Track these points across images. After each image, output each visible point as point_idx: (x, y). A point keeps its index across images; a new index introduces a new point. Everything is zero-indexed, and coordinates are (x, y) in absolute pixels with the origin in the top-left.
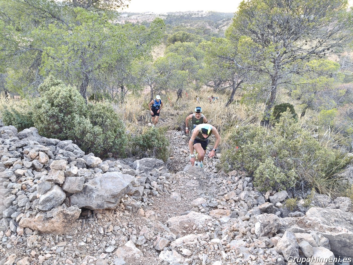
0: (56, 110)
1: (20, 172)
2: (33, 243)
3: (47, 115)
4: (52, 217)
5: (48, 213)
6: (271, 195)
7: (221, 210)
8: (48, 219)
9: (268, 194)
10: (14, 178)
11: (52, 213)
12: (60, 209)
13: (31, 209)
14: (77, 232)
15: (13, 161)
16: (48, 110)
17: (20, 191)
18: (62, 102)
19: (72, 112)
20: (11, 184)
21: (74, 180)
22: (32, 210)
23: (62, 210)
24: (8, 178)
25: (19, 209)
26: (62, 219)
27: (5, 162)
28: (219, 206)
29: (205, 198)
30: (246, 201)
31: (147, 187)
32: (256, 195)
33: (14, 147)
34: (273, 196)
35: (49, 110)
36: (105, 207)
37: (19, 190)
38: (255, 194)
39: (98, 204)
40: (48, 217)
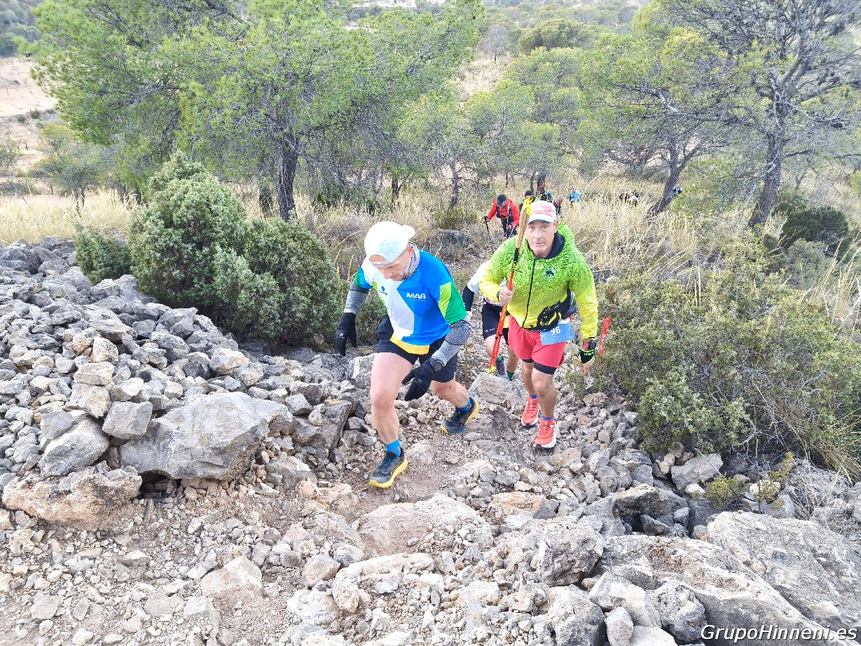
0: (177, 235)
1: (40, 382)
2: (22, 546)
3: (155, 247)
4: (70, 492)
5: (62, 481)
6: (678, 462)
7: (523, 494)
8: (59, 494)
9: (669, 459)
10: (24, 396)
11: (69, 482)
12: (88, 474)
13: (36, 469)
14: (131, 525)
15: (33, 356)
16: (156, 236)
17: (28, 427)
18: (190, 217)
19: (214, 240)
20: (12, 411)
21: (126, 409)
22: (39, 472)
23: (92, 477)
24: (13, 396)
25: (15, 468)
26: (91, 498)
27: (17, 360)
28: (520, 485)
29: (494, 460)
30: (598, 476)
31: (352, 428)
32: (631, 462)
33: (43, 325)
34: (682, 467)
35: (160, 235)
36: (200, 473)
37: (25, 424)
38: (631, 459)
39: (181, 468)
40: (61, 490)
